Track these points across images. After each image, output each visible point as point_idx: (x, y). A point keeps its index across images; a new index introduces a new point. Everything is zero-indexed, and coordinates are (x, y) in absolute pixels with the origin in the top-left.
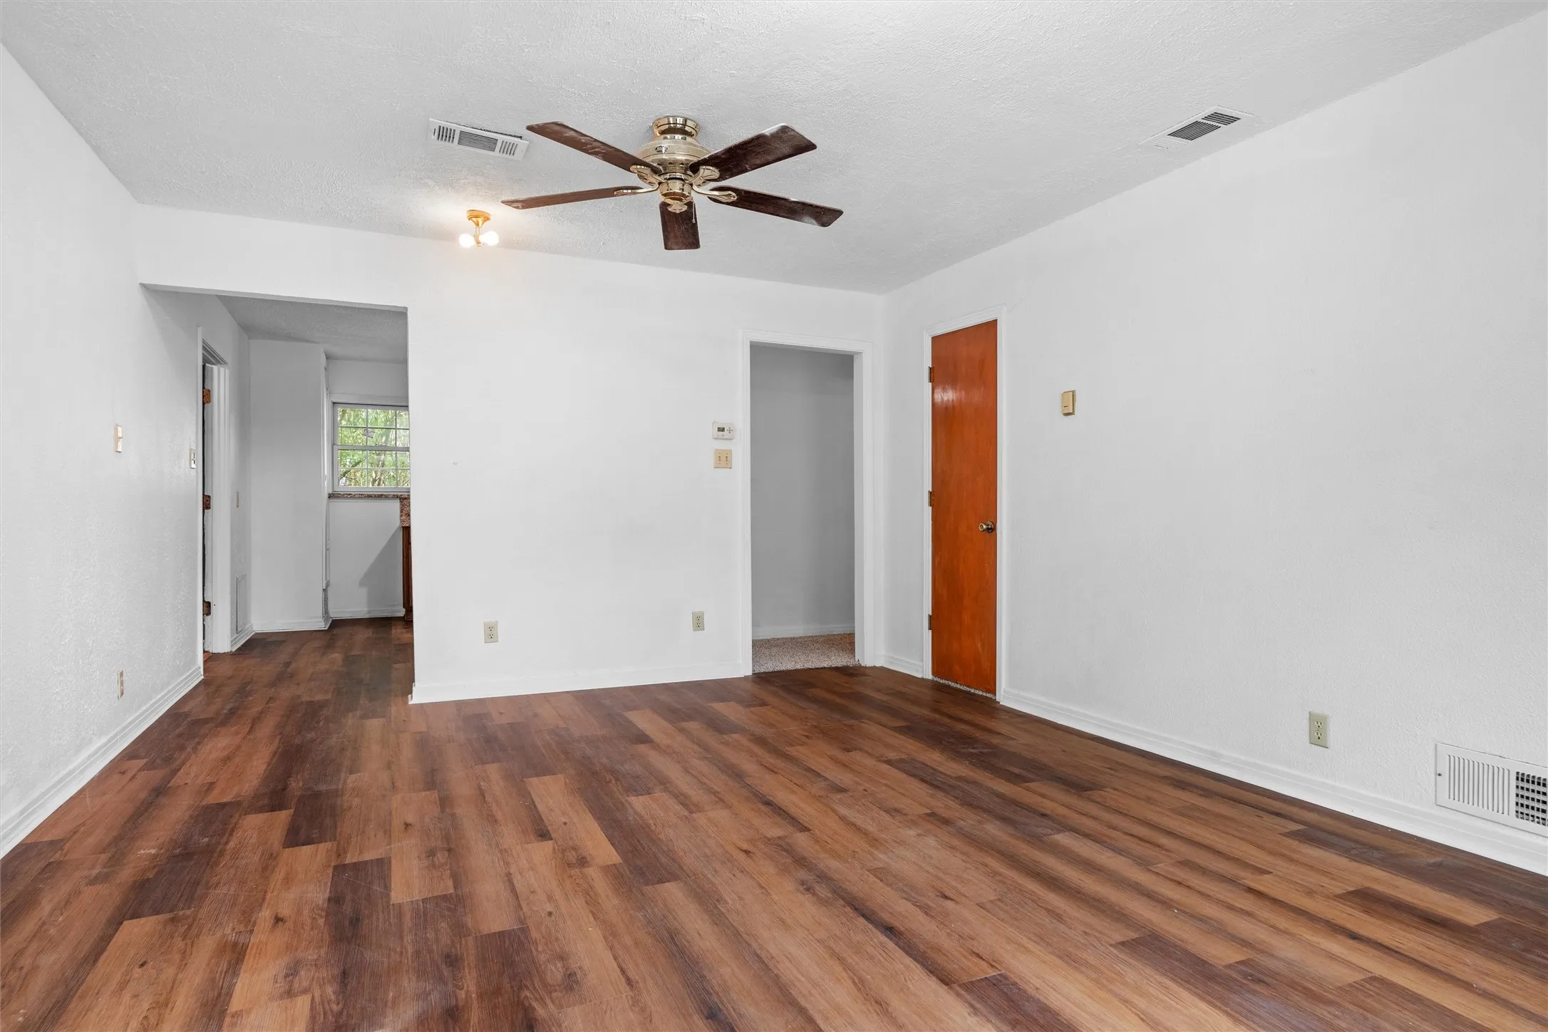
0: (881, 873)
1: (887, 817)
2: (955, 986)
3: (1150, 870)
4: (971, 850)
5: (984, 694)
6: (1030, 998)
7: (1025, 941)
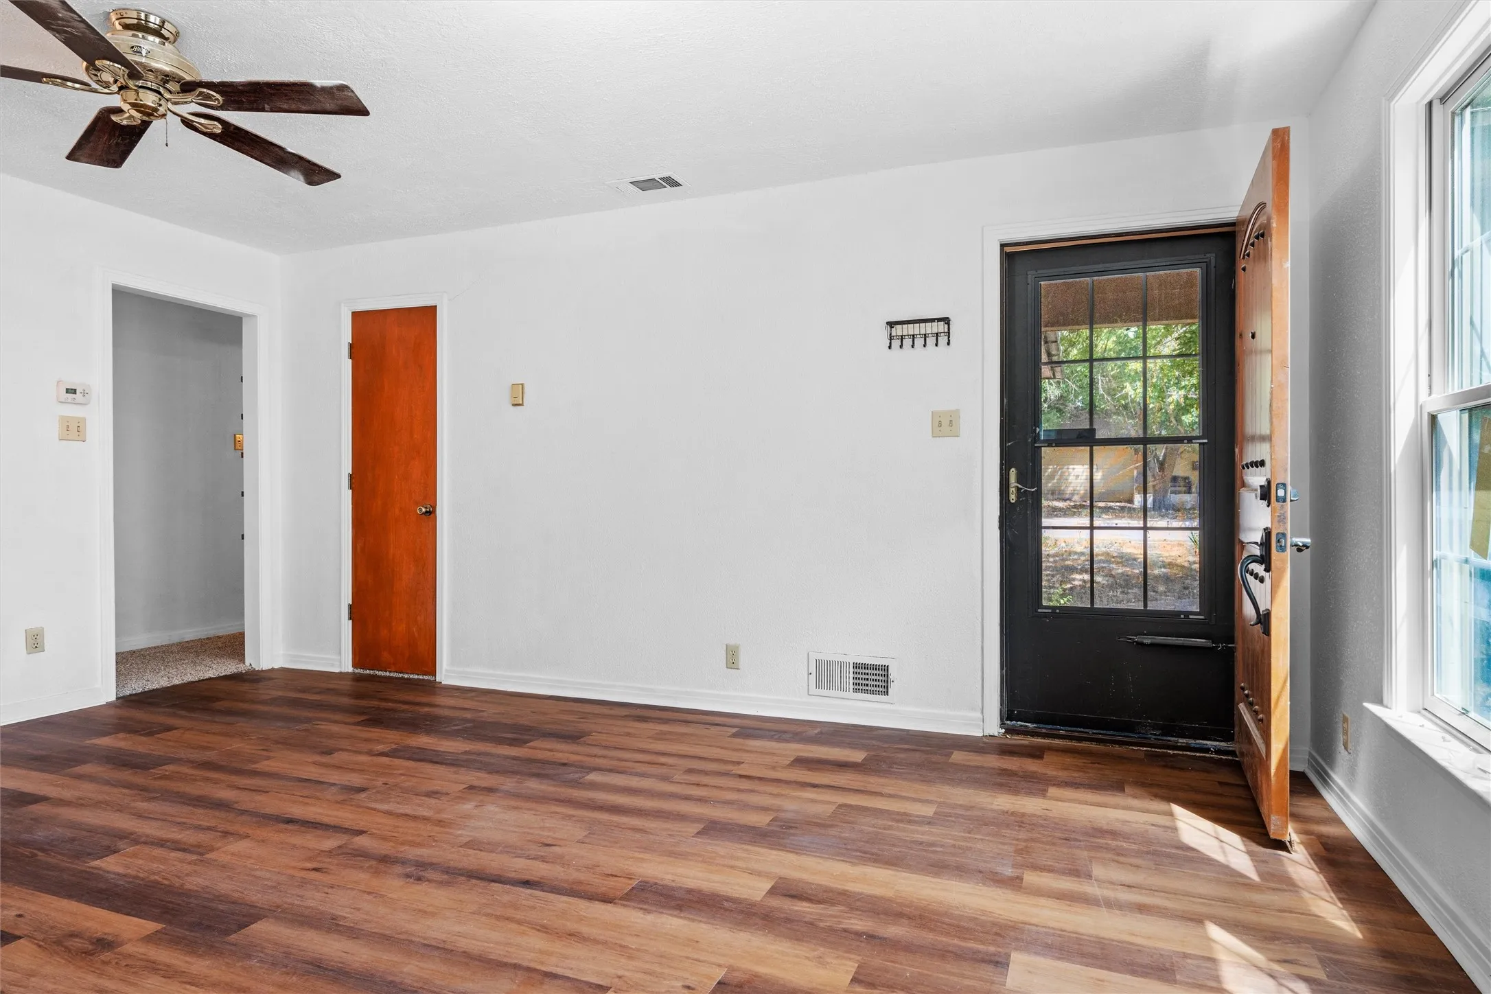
0: (472, 844)
1: (433, 801)
2: (616, 901)
3: (672, 782)
4: (533, 805)
5: (421, 677)
6: (673, 889)
7: (637, 855)
